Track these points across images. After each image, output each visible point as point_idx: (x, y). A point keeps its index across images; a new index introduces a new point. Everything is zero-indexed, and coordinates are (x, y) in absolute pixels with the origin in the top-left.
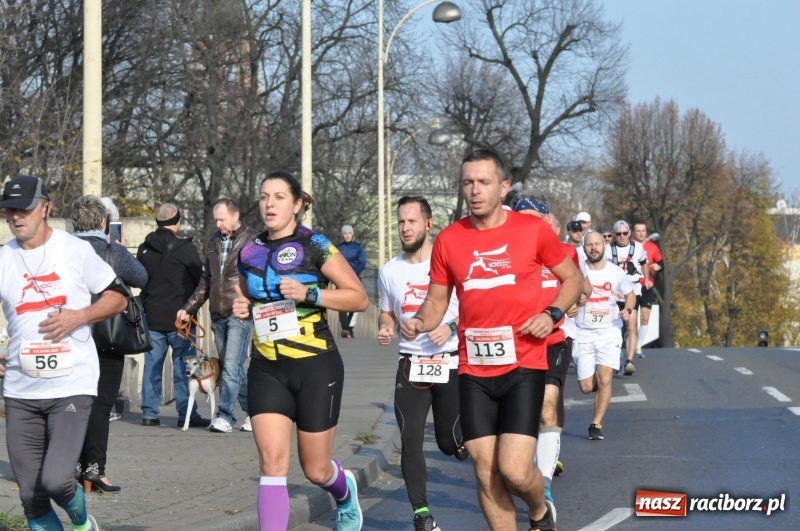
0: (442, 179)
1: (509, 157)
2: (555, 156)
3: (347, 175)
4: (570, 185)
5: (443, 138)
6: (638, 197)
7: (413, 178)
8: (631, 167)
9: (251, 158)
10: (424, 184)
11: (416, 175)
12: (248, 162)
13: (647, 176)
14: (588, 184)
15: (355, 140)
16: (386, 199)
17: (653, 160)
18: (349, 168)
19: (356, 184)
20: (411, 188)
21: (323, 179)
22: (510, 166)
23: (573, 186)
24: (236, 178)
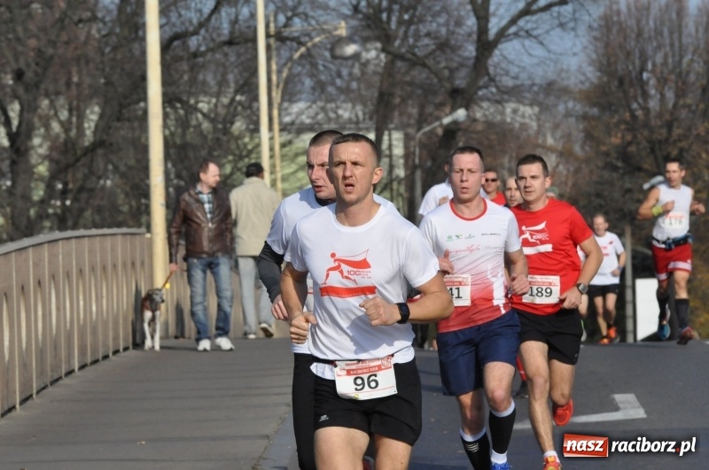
0: (353, 107)
1: (446, 73)
2: (514, 70)
3: (216, 105)
4: (536, 109)
5: (351, 49)
6: (632, 125)
7: (310, 107)
8: (621, 82)
9: (78, 85)
10: (326, 114)
11: (314, 102)
12: (74, 91)
13: (645, 95)
14: (561, 108)
15: (226, 55)
16: (271, 139)
17: (653, 71)
18: (218, 95)
19: (229, 118)
20: (308, 121)
21: (181, 112)
22: (448, 85)
23: (540, 112)
24: (56, 114)
